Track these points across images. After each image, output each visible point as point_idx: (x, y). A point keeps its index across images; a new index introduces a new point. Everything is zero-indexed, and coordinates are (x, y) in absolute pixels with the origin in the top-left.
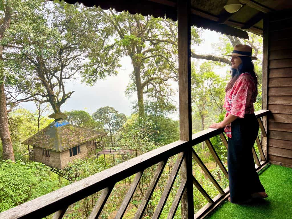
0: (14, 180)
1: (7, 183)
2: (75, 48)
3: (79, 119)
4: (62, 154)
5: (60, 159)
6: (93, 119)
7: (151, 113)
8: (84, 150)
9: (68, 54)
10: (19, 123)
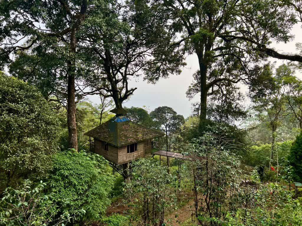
0: (77, 169)
1: (72, 172)
2: (141, 44)
3: (137, 116)
4: (120, 149)
5: (117, 154)
6: (151, 118)
7: (216, 118)
8: (141, 148)
9: (134, 51)
10: (84, 115)
